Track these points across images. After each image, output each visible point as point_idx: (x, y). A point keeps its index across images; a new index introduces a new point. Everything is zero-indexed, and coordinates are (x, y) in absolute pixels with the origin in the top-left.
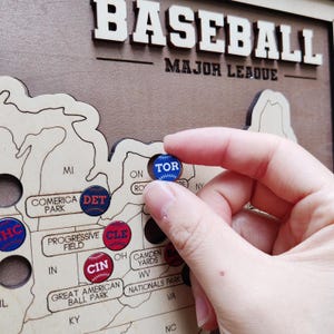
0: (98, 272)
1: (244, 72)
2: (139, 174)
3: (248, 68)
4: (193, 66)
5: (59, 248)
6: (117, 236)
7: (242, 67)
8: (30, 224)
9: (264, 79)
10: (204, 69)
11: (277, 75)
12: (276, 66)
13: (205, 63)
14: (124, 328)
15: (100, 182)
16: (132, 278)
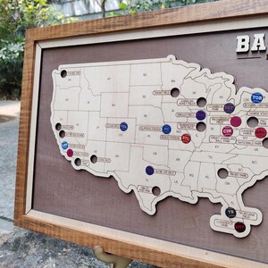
0: (227, 133)
2: (247, 100)
5: (215, 122)
6: (236, 121)
8: (207, 113)
14: (234, 155)
15: (232, 102)
16: (240, 138)
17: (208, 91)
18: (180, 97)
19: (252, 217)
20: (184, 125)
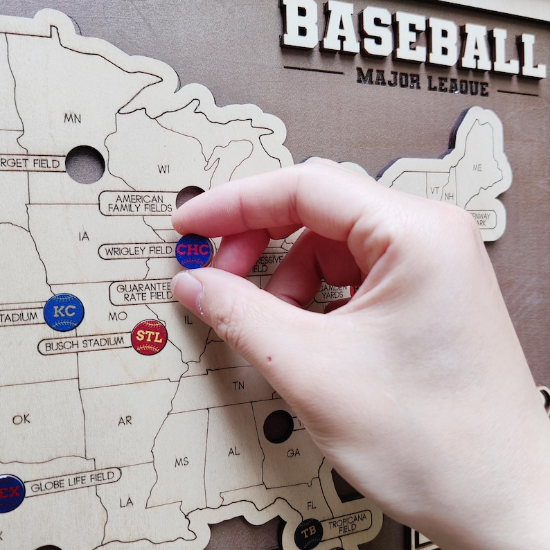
1: (448, 85)
3: (453, 80)
4: (388, 77)
7: (446, 80)
9: (472, 93)
10: (401, 79)
11: (488, 89)
12: (487, 79)
13: (402, 74)
17: (211, 163)
18: (106, 181)
19: (361, 525)
20: (135, 290)
